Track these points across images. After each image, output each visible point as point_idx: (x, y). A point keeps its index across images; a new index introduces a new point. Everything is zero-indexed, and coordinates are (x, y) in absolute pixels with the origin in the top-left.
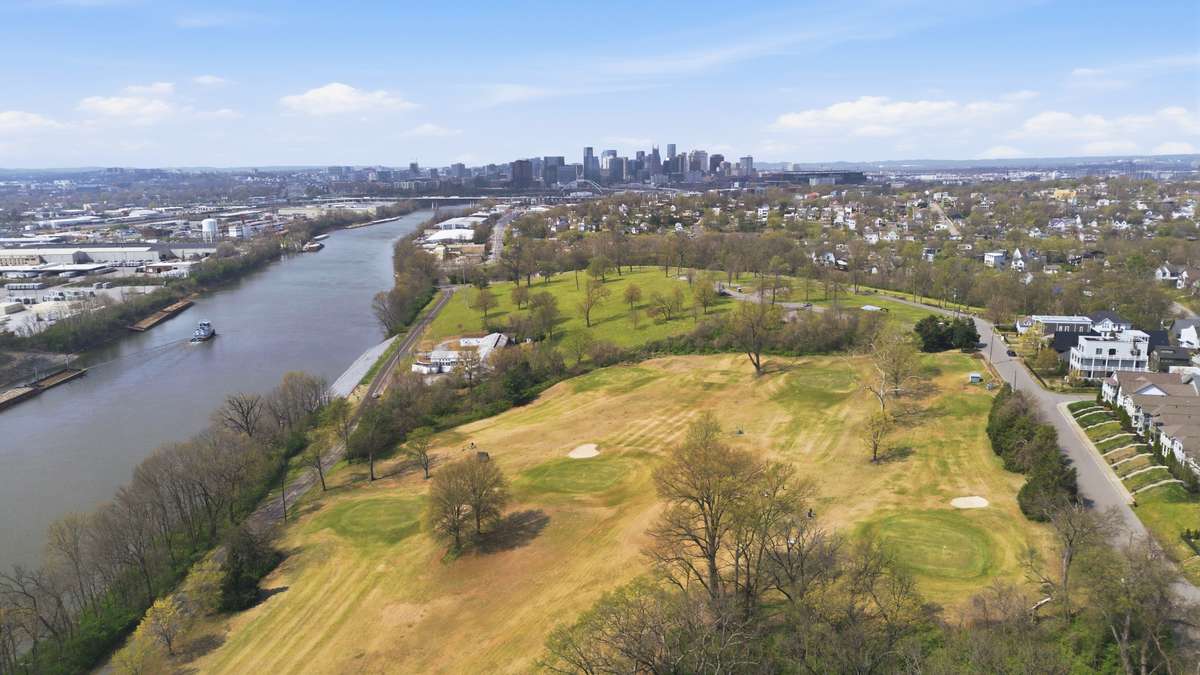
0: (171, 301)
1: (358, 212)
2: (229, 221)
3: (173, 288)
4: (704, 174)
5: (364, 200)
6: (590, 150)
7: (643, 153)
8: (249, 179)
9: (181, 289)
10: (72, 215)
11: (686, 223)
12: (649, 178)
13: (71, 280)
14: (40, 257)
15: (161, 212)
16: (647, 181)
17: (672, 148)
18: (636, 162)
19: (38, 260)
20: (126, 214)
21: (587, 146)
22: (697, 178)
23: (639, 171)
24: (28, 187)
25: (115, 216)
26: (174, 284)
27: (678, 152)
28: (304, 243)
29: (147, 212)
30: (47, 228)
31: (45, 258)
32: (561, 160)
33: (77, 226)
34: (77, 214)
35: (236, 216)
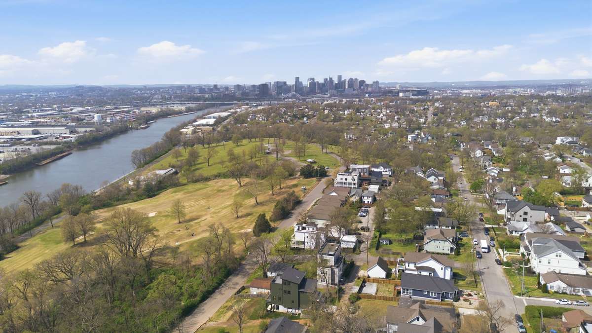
0: (61, 152)
1: (176, 109)
2: (115, 114)
3: (65, 147)
4: (354, 90)
5: (185, 103)
6: (297, 78)
7: (327, 79)
8: (139, 92)
9: (69, 147)
10: (46, 110)
11: (309, 117)
12: (327, 92)
13: (25, 142)
14: (18, 131)
15: (88, 109)
16: (326, 93)
17: (340, 77)
18: (323, 84)
19: (17, 133)
20: (71, 110)
21: (296, 76)
22: (351, 92)
23: (324, 88)
24: (36, 95)
25: (67, 111)
26: (66, 145)
27: (343, 79)
28: (140, 125)
29: (81, 109)
30: (32, 117)
31: (20, 132)
32: (285, 83)
33: (44, 117)
34: (49, 110)
35: (120, 111)
